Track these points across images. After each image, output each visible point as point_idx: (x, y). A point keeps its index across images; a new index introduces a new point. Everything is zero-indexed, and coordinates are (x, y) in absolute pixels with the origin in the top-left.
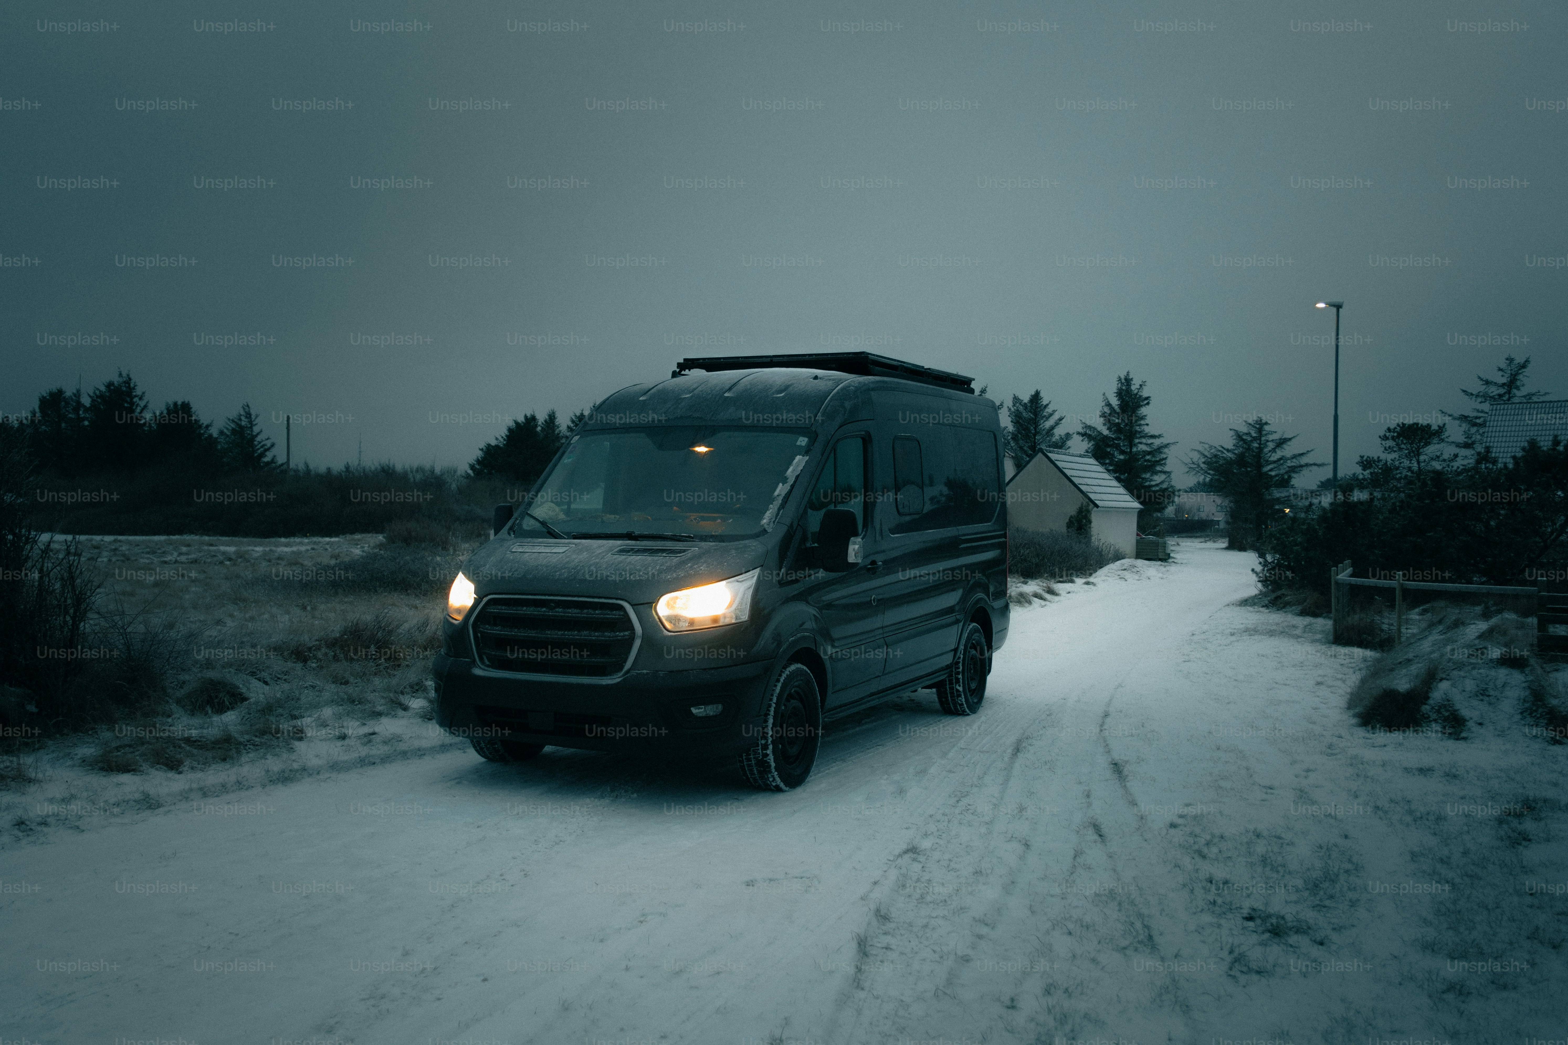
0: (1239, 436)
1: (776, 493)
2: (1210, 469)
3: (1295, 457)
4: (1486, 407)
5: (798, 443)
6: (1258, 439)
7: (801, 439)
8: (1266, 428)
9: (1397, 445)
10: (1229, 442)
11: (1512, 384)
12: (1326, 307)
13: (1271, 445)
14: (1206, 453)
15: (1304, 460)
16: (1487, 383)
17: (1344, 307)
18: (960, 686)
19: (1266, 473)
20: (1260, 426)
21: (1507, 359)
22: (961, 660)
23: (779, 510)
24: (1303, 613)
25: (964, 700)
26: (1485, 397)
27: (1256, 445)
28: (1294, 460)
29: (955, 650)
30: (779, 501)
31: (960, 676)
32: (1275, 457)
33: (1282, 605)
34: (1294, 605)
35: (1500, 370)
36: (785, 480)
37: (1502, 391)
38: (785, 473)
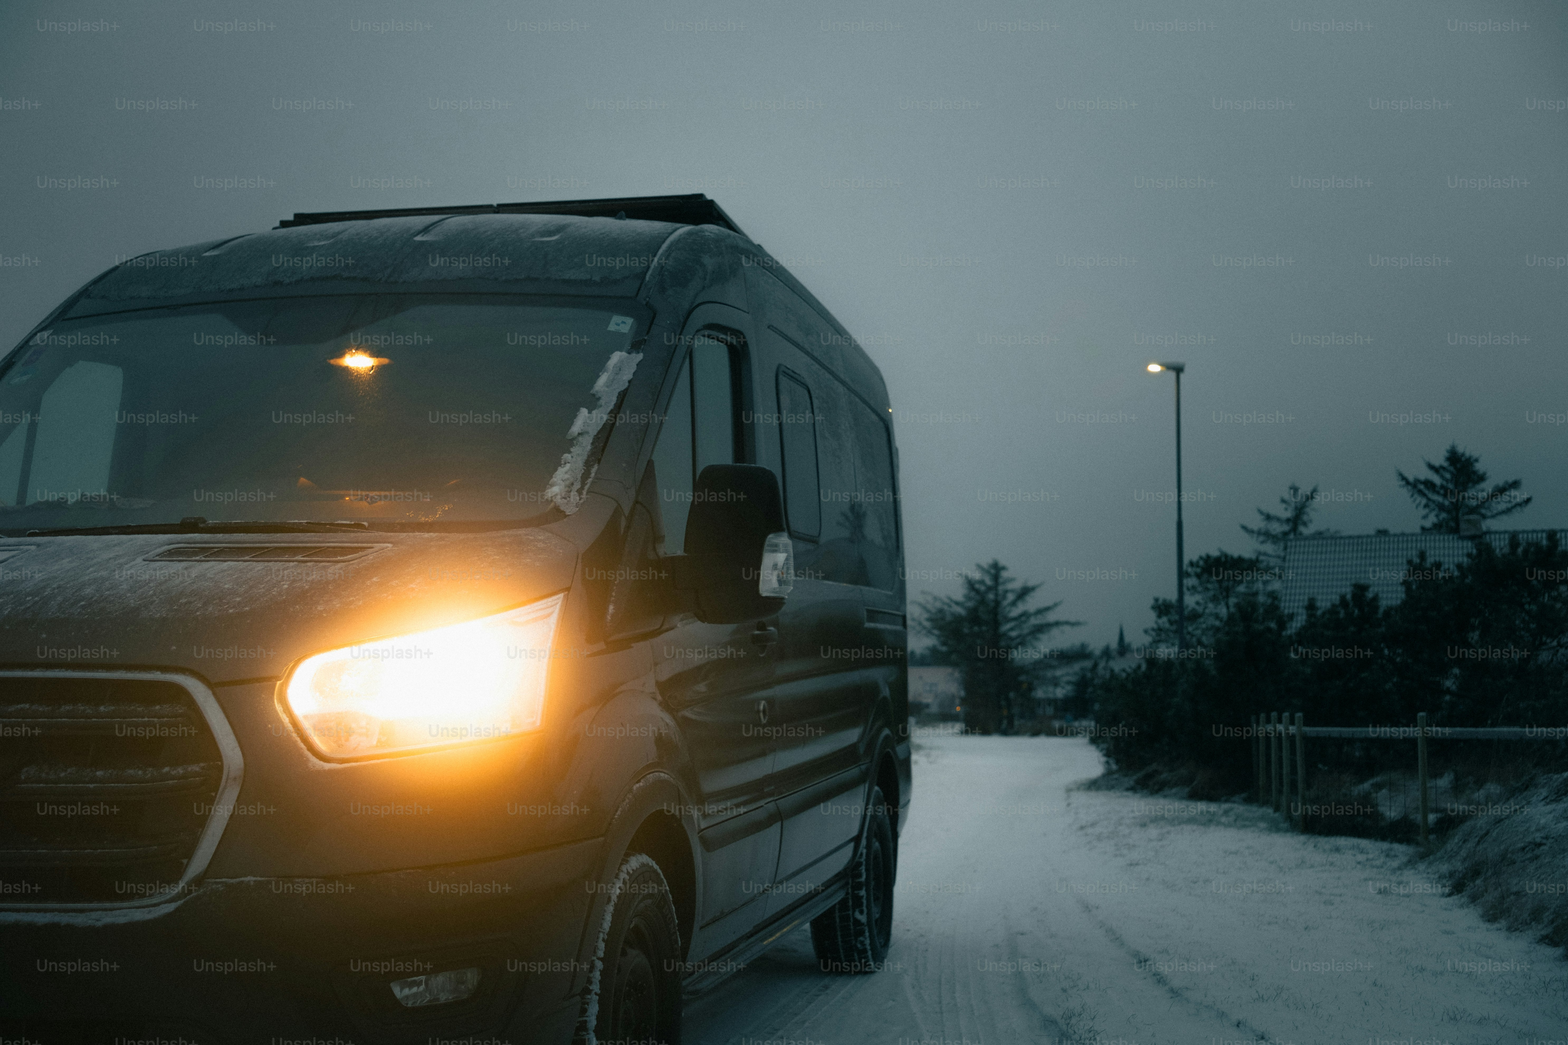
0: (971, 584)
1: (576, 428)
2: (934, 628)
3: (1040, 612)
4: (1269, 548)
5: (612, 327)
6: (994, 588)
7: (616, 319)
8: (1005, 574)
9: (1201, 584)
10: (959, 593)
11: (1297, 519)
12: (1161, 371)
13: (1011, 597)
14: (929, 606)
15: (1051, 617)
16: (1268, 517)
17: (1187, 369)
18: (861, 912)
19: (1005, 634)
20: (996, 570)
21: (1291, 488)
22: (863, 859)
23: (588, 464)
24: (1195, 796)
25: (868, 942)
26: (1267, 535)
27: (991, 596)
28: (1039, 616)
29: (857, 840)
30: (586, 444)
31: (863, 893)
32: (1015, 612)
33: (1156, 787)
34: (1176, 785)
35: (1283, 501)
36: (592, 403)
37: (1286, 528)
38: (592, 387)
